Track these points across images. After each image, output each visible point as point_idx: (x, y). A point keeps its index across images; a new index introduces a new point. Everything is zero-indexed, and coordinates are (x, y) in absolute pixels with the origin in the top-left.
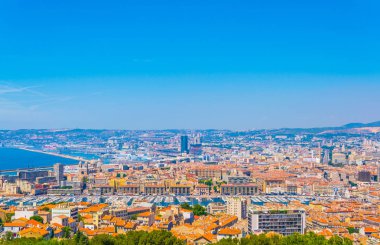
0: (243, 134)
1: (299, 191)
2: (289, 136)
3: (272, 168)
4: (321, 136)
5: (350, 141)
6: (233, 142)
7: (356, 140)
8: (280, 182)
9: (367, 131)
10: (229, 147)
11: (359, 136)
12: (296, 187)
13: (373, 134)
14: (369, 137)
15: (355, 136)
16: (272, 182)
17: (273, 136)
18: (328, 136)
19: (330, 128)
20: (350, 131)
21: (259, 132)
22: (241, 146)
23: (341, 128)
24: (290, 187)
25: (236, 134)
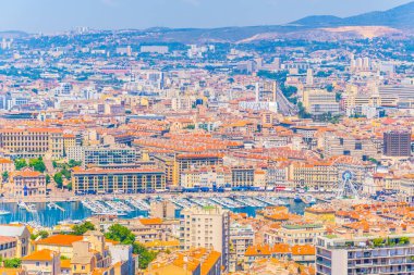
0: (60, 41)
1: (259, 180)
2: (173, 46)
3: (176, 128)
4: (248, 47)
5: (317, 59)
6: (41, 62)
7: (331, 57)
8: (213, 160)
9: (352, 34)
10: (35, 75)
11: (335, 46)
12: (251, 171)
13: (366, 42)
14: (359, 50)
15: (326, 46)
16: (194, 160)
17: (136, 48)
18: (265, 48)
19: (267, 29)
20: (312, 35)
21: (98, 36)
22: (63, 72)
23: (290, 28)
24: (237, 172)
25: (43, 43)
